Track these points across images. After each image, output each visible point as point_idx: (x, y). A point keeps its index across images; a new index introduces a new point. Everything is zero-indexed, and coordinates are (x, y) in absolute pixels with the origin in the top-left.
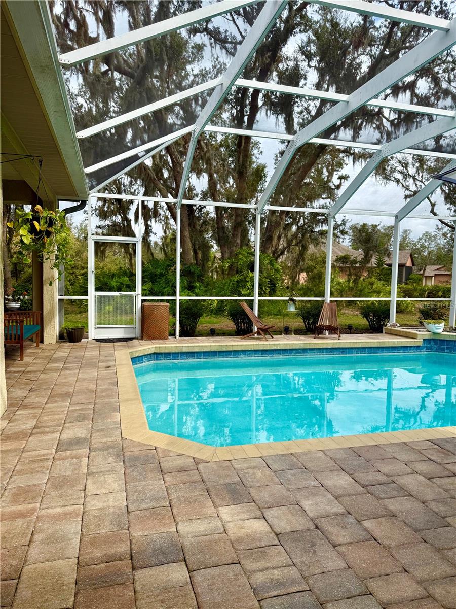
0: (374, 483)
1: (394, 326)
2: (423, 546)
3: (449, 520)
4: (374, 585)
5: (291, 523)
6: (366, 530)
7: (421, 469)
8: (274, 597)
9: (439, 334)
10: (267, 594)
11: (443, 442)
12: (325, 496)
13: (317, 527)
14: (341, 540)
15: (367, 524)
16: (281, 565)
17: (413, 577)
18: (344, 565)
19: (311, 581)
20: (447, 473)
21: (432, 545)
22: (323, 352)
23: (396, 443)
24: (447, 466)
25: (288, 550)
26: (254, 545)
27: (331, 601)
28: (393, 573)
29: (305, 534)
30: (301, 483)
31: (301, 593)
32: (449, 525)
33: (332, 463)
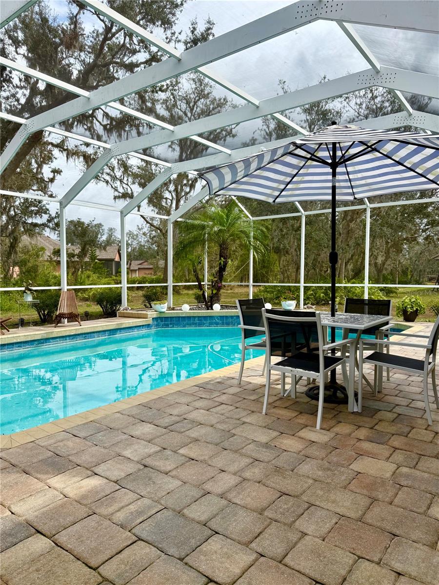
0: (172, 424)
1: (126, 310)
2: (225, 452)
3: (233, 431)
4: (208, 487)
5: (122, 470)
6: (183, 455)
7: (200, 405)
8: (140, 523)
9: (164, 312)
10: (134, 524)
11: (204, 385)
12: (139, 443)
13: (145, 466)
14: (169, 468)
15: (182, 451)
16: (132, 501)
17: (229, 472)
18: (180, 483)
19: (163, 502)
20: (217, 404)
21: (230, 450)
22: (66, 340)
23: (173, 393)
24: (215, 399)
25: (132, 489)
26: (100, 496)
27: (185, 508)
28: (216, 475)
29: (139, 474)
30: (114, 440)
31: (160, 512)
32: (234, 435)
33: (131, 419)
